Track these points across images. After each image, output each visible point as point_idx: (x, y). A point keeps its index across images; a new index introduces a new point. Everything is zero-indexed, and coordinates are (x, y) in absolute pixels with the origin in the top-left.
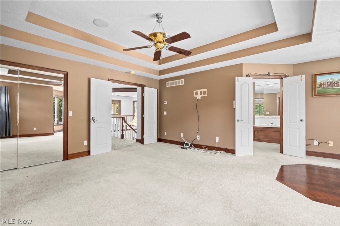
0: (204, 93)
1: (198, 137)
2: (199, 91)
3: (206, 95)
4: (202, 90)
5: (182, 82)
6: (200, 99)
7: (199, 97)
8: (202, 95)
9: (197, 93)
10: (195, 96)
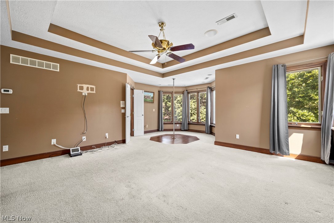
0: (92, 89)
1: (84, 138)
2: (85, 86)
3: (94, 92)
4: (90, 86)
5: (56, 68)
6: (86, 95)
7: (85, 92)
8: (90, 92)
9: (82, 88)
10: (79, 90)
